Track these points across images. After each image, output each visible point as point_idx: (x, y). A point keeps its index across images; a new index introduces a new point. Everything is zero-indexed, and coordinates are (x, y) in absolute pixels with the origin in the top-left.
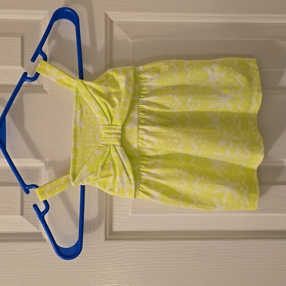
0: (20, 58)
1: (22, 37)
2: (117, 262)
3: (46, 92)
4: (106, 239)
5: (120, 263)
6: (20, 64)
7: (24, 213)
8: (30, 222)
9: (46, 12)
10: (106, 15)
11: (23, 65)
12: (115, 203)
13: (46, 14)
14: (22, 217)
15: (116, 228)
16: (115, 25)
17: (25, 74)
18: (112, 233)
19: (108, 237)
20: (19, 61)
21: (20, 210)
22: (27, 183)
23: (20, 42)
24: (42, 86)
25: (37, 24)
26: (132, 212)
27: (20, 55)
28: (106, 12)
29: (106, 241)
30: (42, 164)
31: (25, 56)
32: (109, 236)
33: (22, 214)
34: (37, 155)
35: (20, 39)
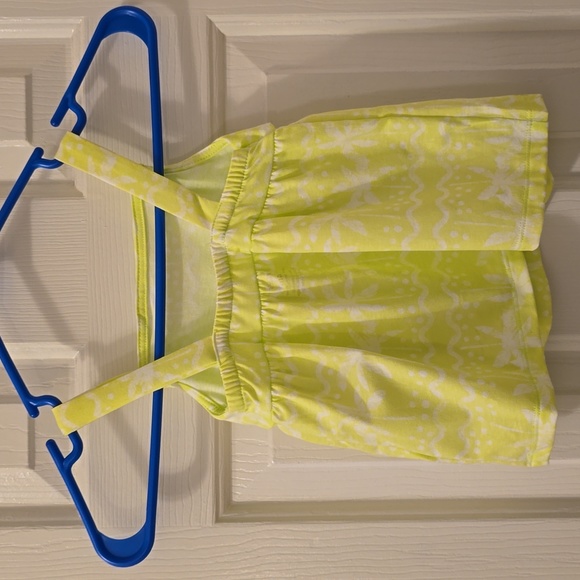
0: (24, 122)
1: (26, 77)
2: (243, 572)
3: (80, 195)
4: (218, 520)
5: (250, 573)
6: (24, 136)
7: (37, 462)
8: (49, 482)
9: (80, 21)
10: (210, 23)
11: (29, 137)
12: (236, 439)
13: (79, 25)
14: (32, 471)
15: (240, 495)
16: (231, 46)
17: (39, 152)
18: (230, 505)
19: (221, 515)
20: (22, 128)
21: (26, 457)
22: (35, 392)
23: (23, 87)
24: (71, 184)
25: (60, 48)
26: (275, 459)
27: (23, 116)
28: (210, 17)
29: (218, 525)
30: (74, 355)
31: (34, 118)
32: (225, 512)
33: (32, 465)
34: (64, 335)
35: (22, 81)
